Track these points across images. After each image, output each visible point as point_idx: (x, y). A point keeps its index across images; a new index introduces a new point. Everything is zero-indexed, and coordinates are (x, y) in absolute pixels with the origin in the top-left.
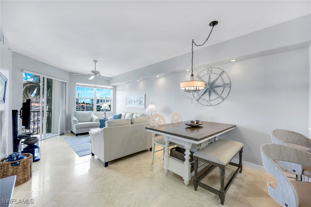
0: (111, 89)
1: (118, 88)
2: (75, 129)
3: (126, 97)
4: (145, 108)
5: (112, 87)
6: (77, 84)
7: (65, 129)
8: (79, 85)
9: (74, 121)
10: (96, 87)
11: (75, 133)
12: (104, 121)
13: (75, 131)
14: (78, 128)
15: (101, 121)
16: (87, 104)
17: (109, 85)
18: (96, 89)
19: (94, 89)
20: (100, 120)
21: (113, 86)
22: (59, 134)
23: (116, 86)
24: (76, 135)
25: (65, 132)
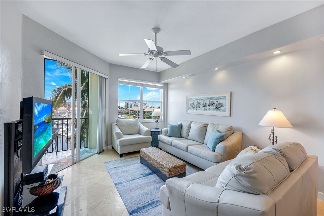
0: (161, 87)
1: (170, 86)
2: (119, 147)
3: (187, 98)
4: (230, 116)
5: (163, 86)
6: (119, 80)
7: (104, 145)
8: (121, 82)
9: (118, 134)
10: (143, 85)
11: (119, 151)
12: (158, 133)
13: (118, 149)
14: (123, 145)
15: (153, 133)
16: (121, 108)
17: (159, 82)
18: (143, 87)
19: (141, 87)
20: (151, 131)
21: (164, 84)
22: (97, 151)
23: (167, 84)
24: (119, 156)
25: (105, 148)
